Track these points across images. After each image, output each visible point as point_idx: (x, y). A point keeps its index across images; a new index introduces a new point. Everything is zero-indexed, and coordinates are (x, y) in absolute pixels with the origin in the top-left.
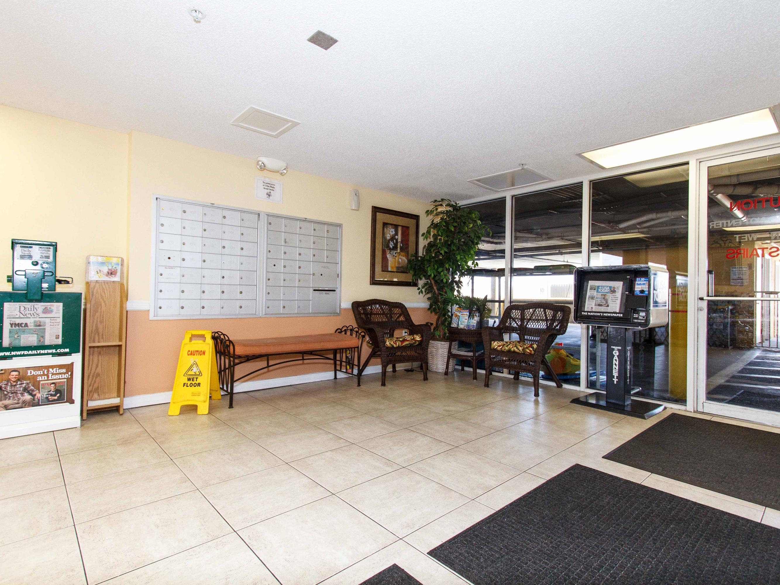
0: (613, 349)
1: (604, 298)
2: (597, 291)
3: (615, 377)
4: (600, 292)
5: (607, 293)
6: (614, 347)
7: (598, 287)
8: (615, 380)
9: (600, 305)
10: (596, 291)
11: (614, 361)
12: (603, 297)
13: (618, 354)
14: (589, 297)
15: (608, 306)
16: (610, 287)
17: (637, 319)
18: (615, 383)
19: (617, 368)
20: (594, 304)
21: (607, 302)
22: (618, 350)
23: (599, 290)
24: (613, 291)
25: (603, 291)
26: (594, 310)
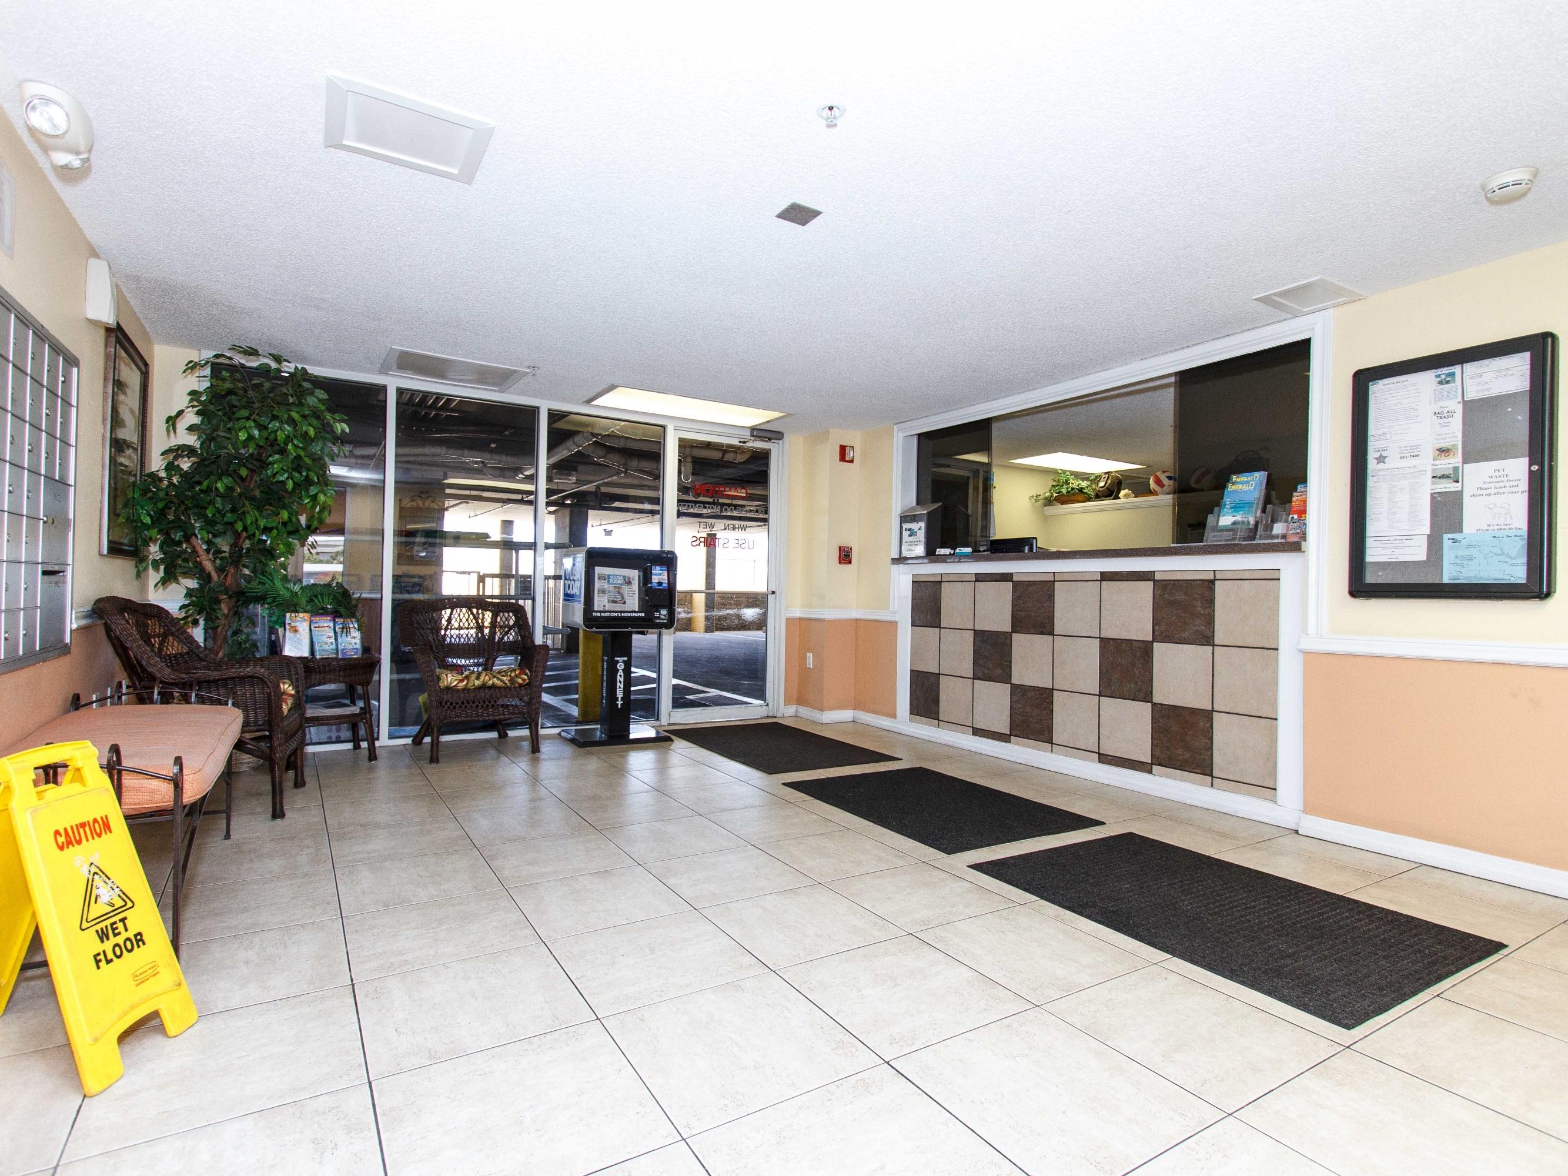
0: (618, 662)
1: (618, 592)
2: (609, 582)
3: (620, 699)
4: (612, 584)
5: (621, 585)
6: (618, 659)
7: (609, 575)
8: (619, 703)
9: (614, 602)
10: (606, 581)
11: (619, 678)
12: (617, 590)
13: (623, 667)
14: (599, 591)
15: (625, 603)
16: (624, 577)
17: (659, 618)
18: (619, 707)
19: (622, 686)
20: (606, 601)
21: (623, 598)
22: (624, 662)
23: (611, 581)
24: (629, 583)
25: (615, 582)
26: (607, 609)
